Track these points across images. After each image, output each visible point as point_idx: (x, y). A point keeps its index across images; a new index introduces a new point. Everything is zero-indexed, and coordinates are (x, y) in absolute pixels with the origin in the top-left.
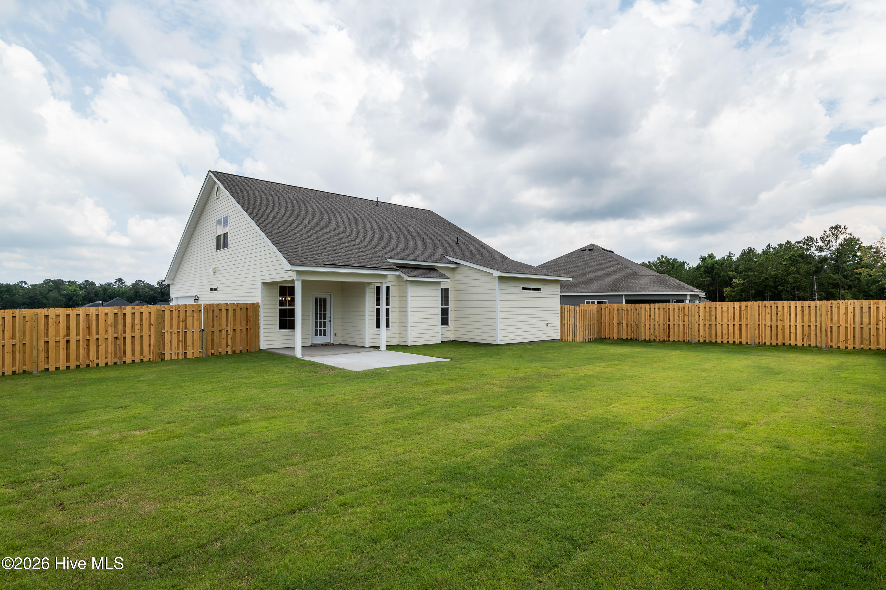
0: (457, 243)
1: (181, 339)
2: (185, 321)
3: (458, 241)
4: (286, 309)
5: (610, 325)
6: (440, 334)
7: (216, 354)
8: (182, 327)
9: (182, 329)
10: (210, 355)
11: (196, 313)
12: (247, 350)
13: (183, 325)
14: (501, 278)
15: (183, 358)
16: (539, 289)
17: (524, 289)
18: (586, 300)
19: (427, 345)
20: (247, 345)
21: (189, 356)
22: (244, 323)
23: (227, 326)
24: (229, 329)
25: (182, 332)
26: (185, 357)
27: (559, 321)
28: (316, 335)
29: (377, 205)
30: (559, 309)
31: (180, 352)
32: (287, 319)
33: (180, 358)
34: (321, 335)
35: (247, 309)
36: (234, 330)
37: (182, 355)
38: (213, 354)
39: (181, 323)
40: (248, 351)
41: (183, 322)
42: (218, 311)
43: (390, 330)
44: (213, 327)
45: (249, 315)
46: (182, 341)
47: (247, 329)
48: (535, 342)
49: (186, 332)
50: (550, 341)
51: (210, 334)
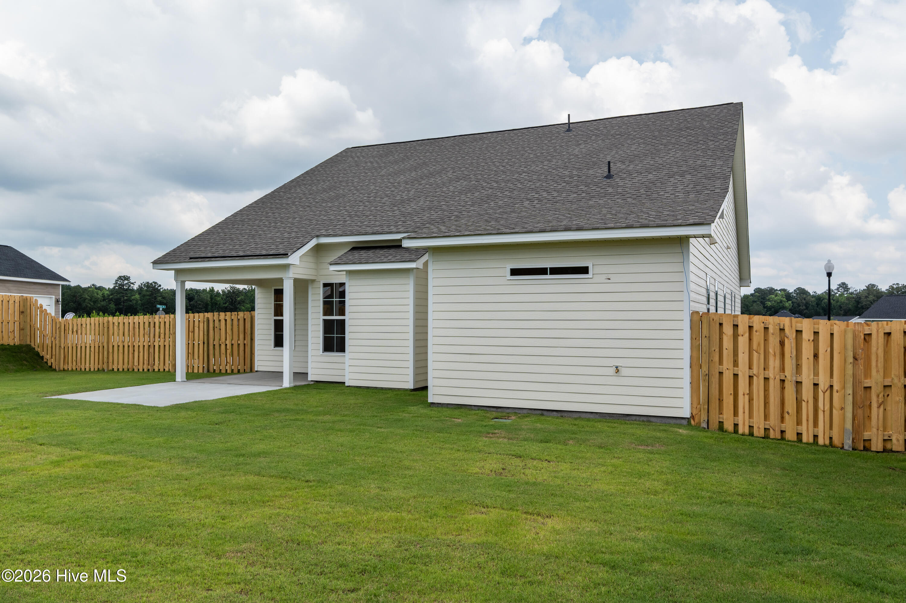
0: (609, 176)
1: (190, 351)
2: (194, 332)
7: (217, 371)
8: (192, 338)
9: (192, 341)
11: (201, 323)
13: (192, 336)
16: (584, 270)
17: (515, 272)
20: (245, 365)
21: (196, 370)
22: (241, 336)
23: (226, 340)
24: (228, 342)
25: (191, 343)
26: (193, 371)
29: (569, 130)
31: (190, 365)
33: (189, 372)
35: (245, 319)
36: (232, 345)
38: (215, 370)
39: (190, 333)
40: (246, 371)
41: (192, 332)
42: (218, 321)
44: (214, 339)
45: (246, 327)
46: (191, 354)
47: (245, 344)
48: (563, 414)
49: (194, 344)
50: (638, 418)
51: (211, 347)
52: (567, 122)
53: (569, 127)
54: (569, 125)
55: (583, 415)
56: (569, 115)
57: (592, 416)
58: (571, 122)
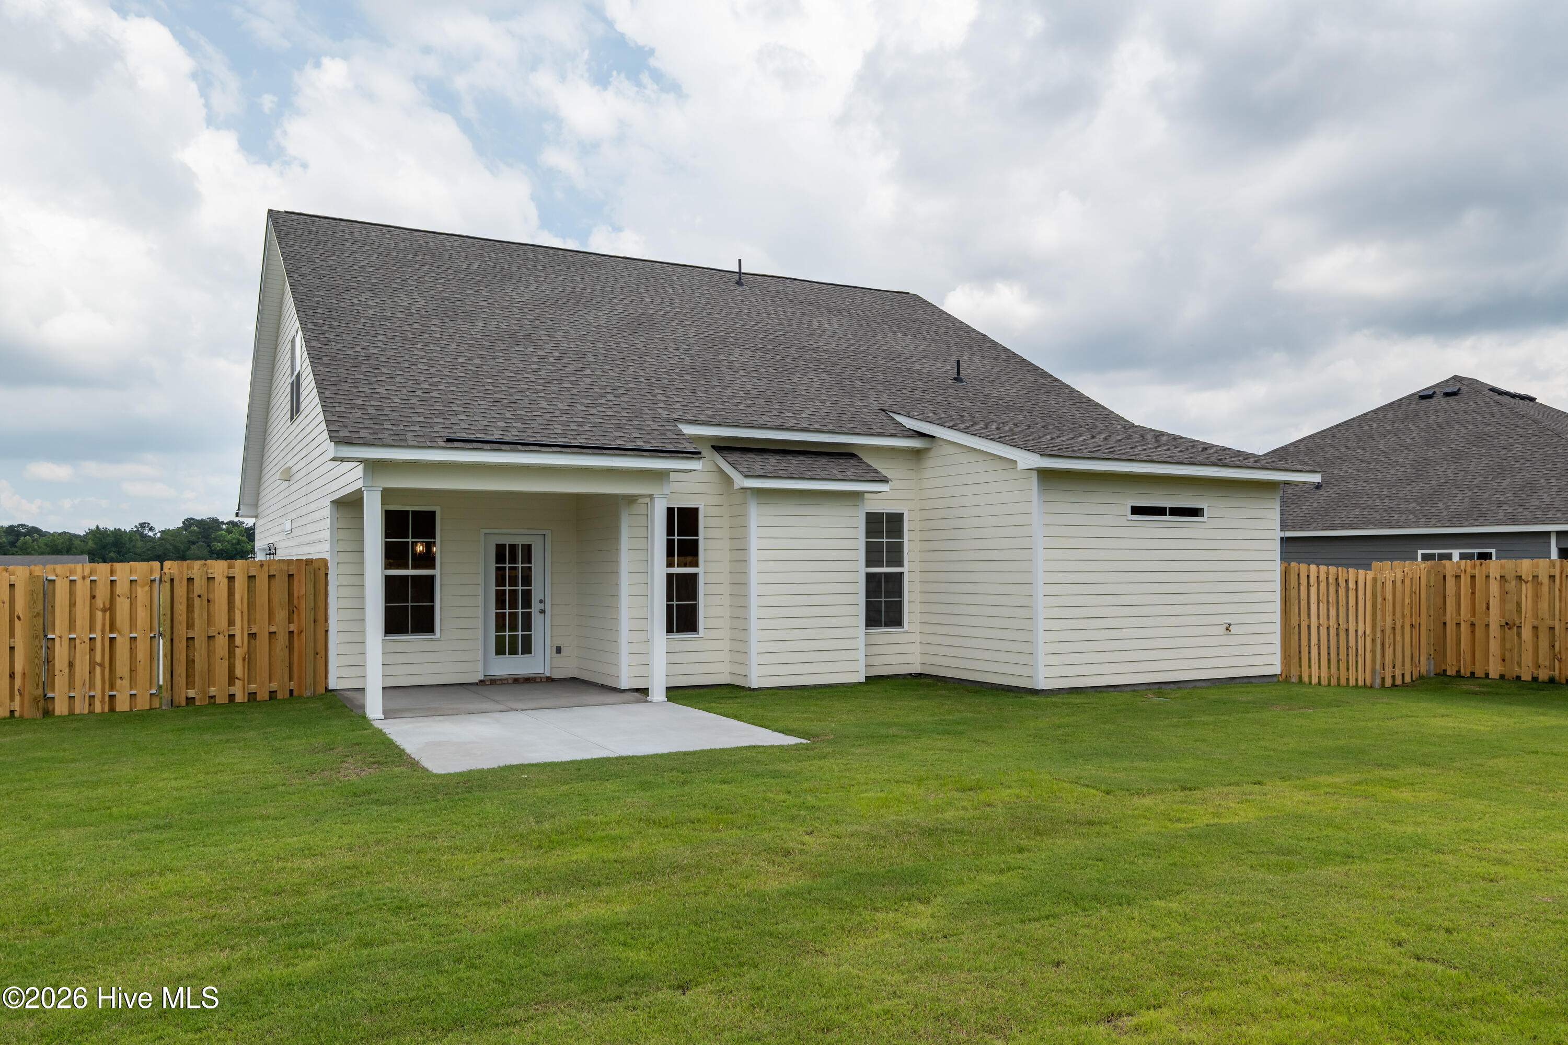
0: (958, 379)
1: (98, 659)
2: (111, 608)
3: (959, 373)
4: (406, 577)
5: (1473, 632)
6: (861, 655)
7: (201, 700)
8: (104, 625)
9: (103, 631)
10: (183, 703)
11: (143, 586)
12: (291, 691)
13: (104, 619)
14: (1045, 475)
15: (106, 710)
16: (1195, 512)
17: (1136, 510)
18: (1420, 552)
19: (815, 687)
20: (291, 679)
21: (122, 705)
22: (281, 615)
23: (231, 623)
24: (237, 631)
25: (103, 639)
26: (112, 709)
27: (1277, 617)
28: (500, 651)
29: (739, 283)
30: (1277, 576)
31: (97, 692)
32: (410, 604)
33: (98, 709)
34: (513, 651)
35: (291, 576)
36: (252, 636)
37: (103, 702)
38: (191, 701)
39: (99, 614)
40: (295, 693)
41: (104, 610)
42: (204, 581)
43: (701, 639)
44: (190, 625)
45: (296, 595)
46: (101, 665)
47: (291, 633)
48: (1181, 685)
49: (112, 640)
50: (1241, 680)
51: (181, 646)
52: (738, 271)
53: (740, 278)
54: (740, 275)
55: (1198, 684)
56: (740, 260)
57: (1203, 684)
58: (742, 271)
